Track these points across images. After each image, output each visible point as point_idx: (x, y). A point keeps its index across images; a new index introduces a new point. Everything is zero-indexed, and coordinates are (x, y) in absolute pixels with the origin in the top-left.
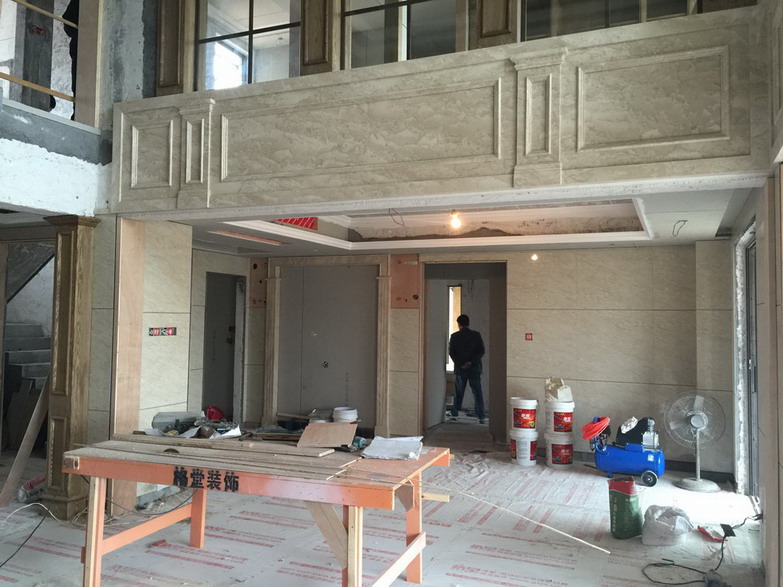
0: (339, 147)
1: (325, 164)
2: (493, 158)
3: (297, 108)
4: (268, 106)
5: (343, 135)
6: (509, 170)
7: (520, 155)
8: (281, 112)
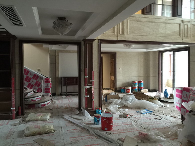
0: (153, 31)
1: (150, 34)
2: (180, 37)
3: (145, 22)
4: (139, 20)
5: (154, 29)
6: (182, 39)
7: (184, 37)
8: (141, 21)
